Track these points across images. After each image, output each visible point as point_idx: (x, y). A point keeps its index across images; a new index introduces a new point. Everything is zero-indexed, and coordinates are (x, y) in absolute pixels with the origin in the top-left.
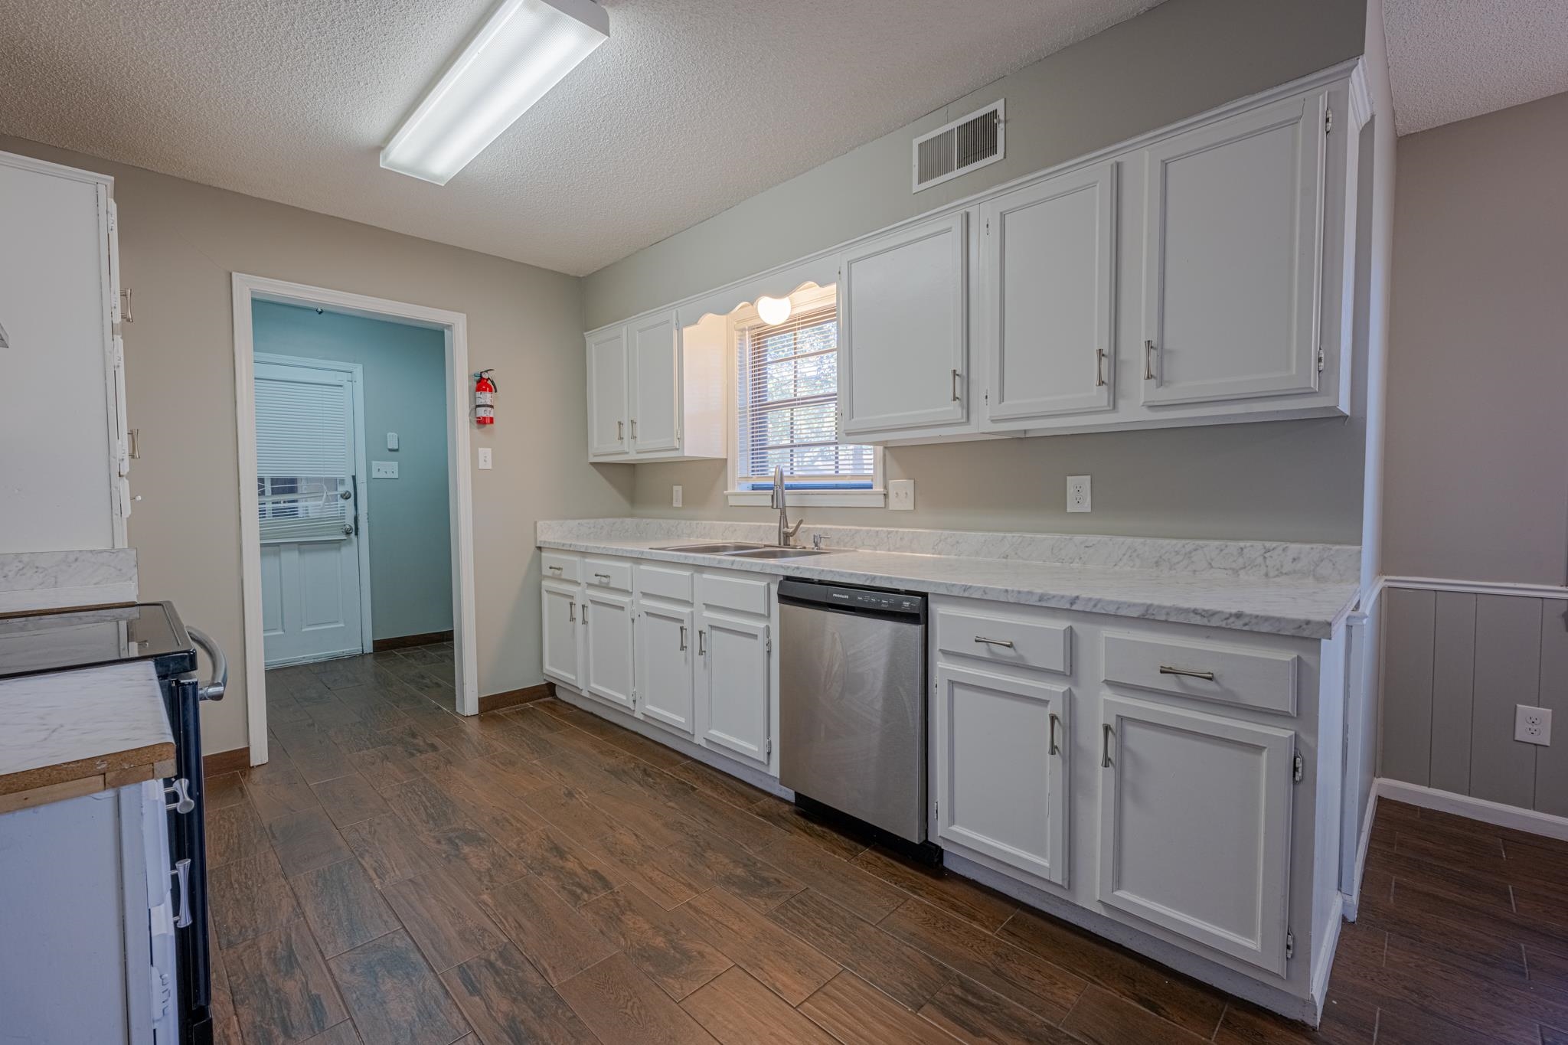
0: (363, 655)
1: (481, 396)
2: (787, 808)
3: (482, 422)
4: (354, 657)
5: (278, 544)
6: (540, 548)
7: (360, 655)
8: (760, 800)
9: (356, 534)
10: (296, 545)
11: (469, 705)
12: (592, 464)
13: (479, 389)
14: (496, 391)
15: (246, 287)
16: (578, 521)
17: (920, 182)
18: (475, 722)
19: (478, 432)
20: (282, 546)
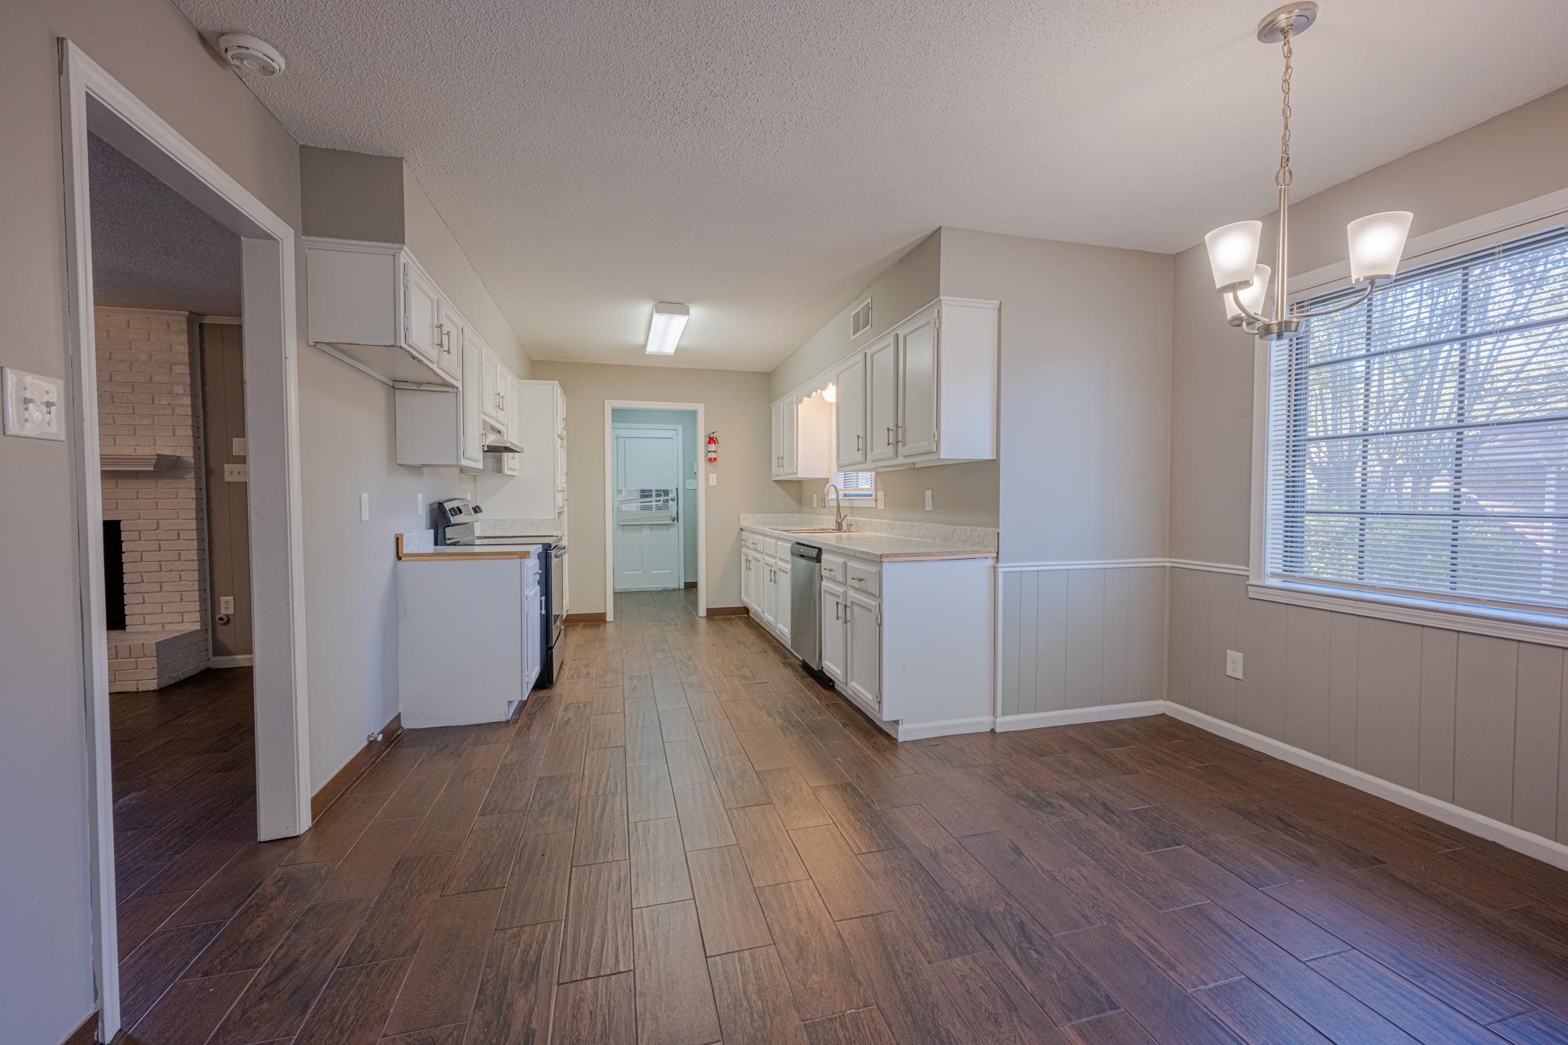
0: (679, 589)
1: (711, 446)
2: (798, 662)
3: (710, 460)
4: (675, 590)
5: (640, 525)
6: (742, 529)
8: (789, 658)
9: (678, 521)
10: (649, 526)
11: (702, 612)
12: (774, 480)
13: (709, 443)
14: (719, 444)
15: (609, 405)
16: (764, 515)
17: (854, 334)
18: (705, 620)
19: (709, 465)
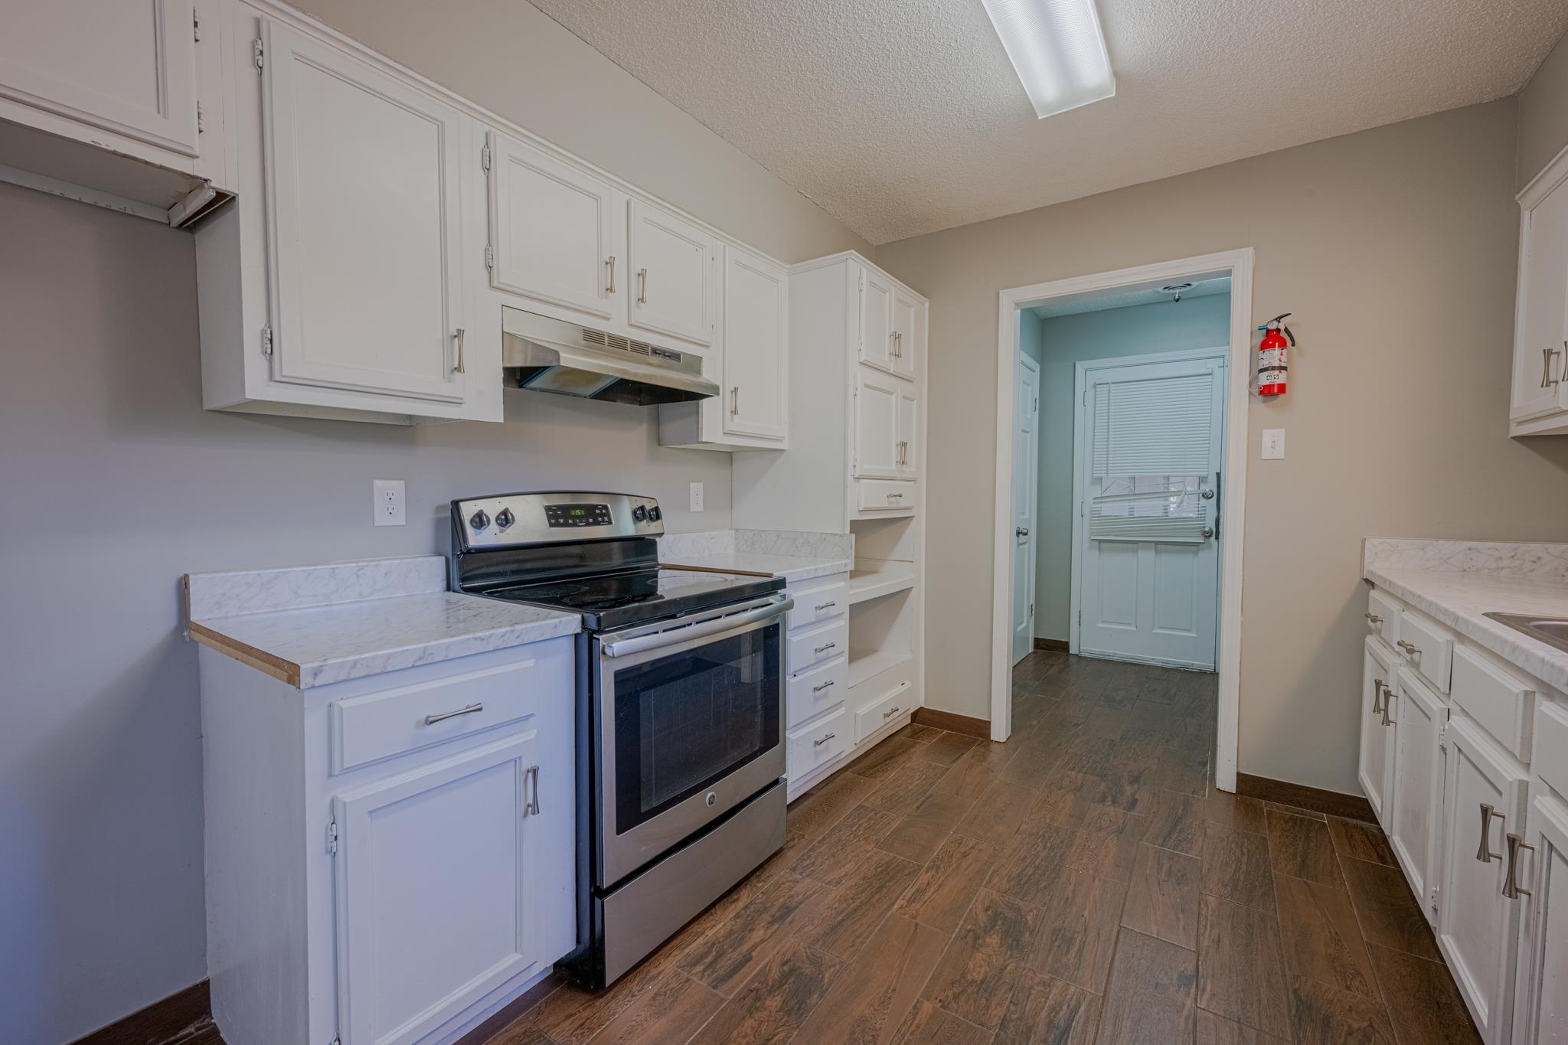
0: (1213, 674)
1: (1263, 356)
3: (1267, 391)
4: (1205, 673)
5: (1136, 542)
6: (1370, 583)
7: (1211, 673)
9: (1217, 538)
10: (1153, 544)
12: (1516, 438)
13: (1264, 346)
14: (1293, 345)
15: (1010, 301)
19: (1261, 406)
20: (1140, 544)
